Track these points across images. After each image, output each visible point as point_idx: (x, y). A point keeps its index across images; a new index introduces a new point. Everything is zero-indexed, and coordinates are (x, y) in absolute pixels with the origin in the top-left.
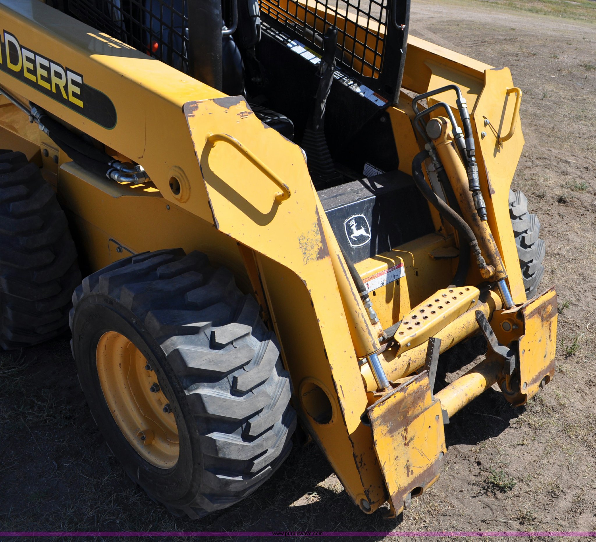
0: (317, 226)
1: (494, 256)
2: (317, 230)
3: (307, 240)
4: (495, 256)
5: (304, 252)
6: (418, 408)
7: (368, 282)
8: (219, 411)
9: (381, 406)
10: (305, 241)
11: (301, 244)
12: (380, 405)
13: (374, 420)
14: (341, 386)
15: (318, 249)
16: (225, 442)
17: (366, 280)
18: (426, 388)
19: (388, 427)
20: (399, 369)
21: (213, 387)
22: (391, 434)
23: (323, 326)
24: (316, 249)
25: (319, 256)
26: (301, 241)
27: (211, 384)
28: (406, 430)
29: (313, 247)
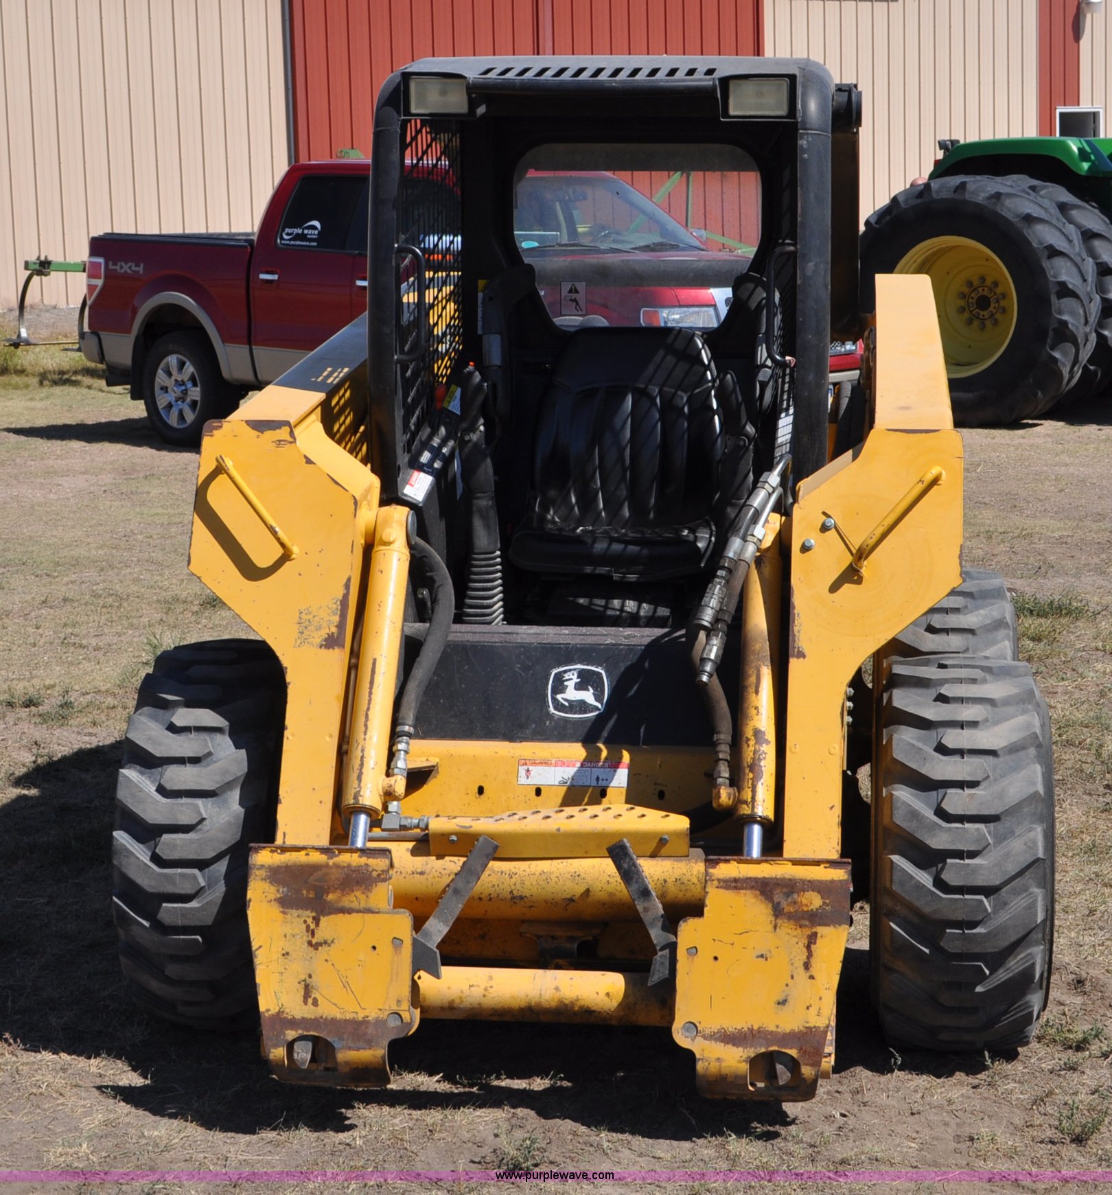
0: (338, 603)
1: (744, 770)
2: (337, 609)
3: (314, 617)
4: (747, 770)
5: (301, 630)
6: (352, 897)
7: (531, 768)
8: (129, 800)
9: (275, 854)
10: (310, 617)
11: (301, 619)
12: (276, 851)
13: (254, 865)
14: (284, 834)
15: (328, 634)
16: (124, 845)
17: (528, 762)
18: (379, 875)
19: (278, 891)
20: (431, 876)
21: (142, 773)
22: (283, 907)
23: (290, 737)
24: (324, 633)
25: (324, 643)
26: (303, 616)
27: (143, 769)
28: (317, 920)
29: (319, 628)
